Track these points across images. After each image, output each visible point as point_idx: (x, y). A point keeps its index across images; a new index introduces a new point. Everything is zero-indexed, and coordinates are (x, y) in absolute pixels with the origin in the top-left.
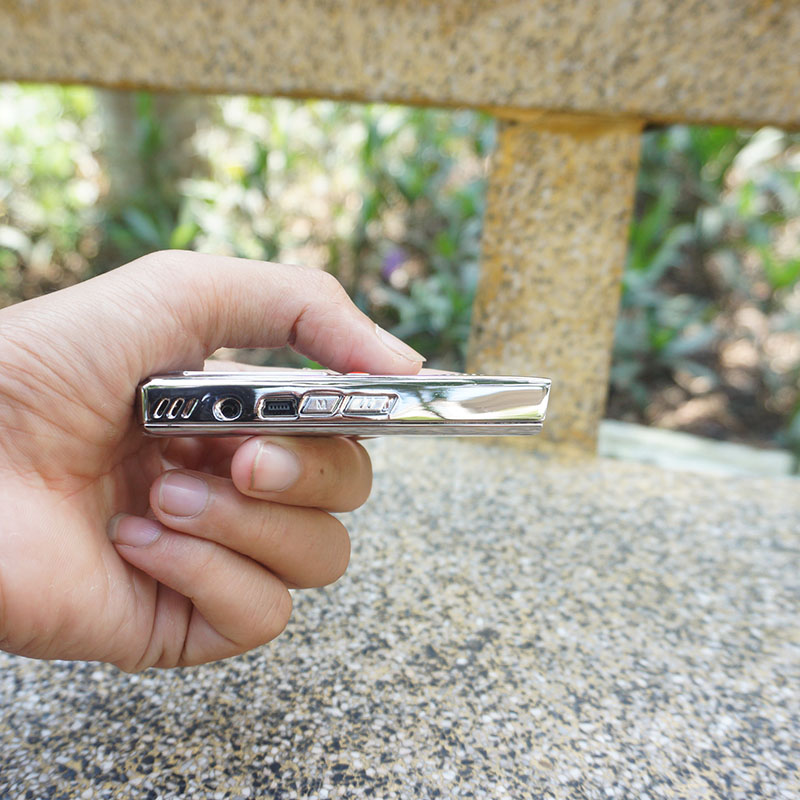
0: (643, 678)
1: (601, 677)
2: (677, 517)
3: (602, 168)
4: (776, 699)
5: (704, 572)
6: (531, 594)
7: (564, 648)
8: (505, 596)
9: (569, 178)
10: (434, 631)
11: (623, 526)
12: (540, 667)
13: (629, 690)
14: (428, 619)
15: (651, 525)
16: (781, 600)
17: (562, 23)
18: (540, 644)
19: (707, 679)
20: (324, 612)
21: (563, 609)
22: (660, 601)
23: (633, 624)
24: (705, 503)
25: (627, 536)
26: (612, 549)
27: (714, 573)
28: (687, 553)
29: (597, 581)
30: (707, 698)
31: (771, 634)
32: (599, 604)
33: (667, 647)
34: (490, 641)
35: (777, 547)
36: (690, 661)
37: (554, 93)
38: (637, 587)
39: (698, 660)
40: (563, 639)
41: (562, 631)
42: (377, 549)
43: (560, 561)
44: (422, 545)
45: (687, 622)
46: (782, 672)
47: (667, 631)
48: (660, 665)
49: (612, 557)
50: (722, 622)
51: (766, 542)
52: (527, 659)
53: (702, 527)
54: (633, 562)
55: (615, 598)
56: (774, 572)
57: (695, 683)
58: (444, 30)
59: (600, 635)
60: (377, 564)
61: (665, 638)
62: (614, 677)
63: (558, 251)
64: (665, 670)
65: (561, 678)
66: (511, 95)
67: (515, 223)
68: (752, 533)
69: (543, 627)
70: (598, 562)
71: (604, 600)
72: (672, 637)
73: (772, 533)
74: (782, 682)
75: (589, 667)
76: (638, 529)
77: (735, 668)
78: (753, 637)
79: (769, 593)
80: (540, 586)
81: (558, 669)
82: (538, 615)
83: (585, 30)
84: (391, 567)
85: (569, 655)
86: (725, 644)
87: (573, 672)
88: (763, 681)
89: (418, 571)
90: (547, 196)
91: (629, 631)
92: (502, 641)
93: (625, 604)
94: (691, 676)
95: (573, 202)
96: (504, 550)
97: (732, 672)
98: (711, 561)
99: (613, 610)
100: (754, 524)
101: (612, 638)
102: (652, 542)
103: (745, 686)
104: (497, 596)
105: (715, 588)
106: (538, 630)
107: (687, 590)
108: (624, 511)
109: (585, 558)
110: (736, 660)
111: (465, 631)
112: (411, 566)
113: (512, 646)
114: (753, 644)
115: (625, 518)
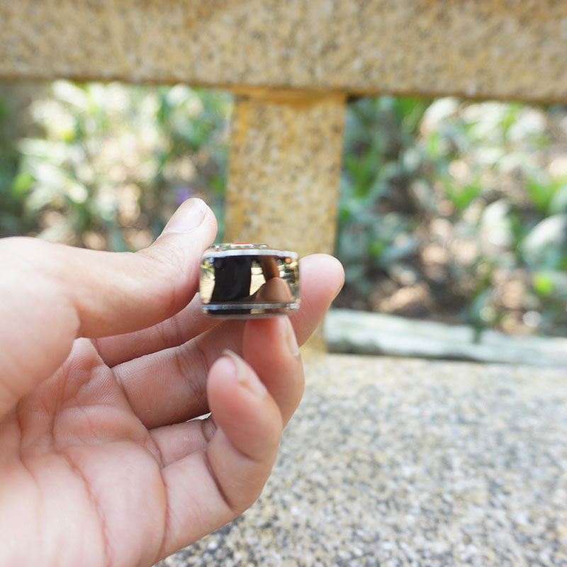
0: (359, 548)
1: (325, 550)
2: (385, 401)
3: (316, 131)
4: (464, 557)
5: (407, 447)
7: (296, 526)
9: (291, 140)
11: (344, 412)
12: (276, 545)
13: (348, 561)
15: (365, 410)
16: (466, 467)
17: (279, 19)
18: (277, 524)
19: (410, 543)
21: (297, 489)
22: (373, 476)
23: (352, 498)
24: (407, 387)
25: (347, 420)
26: (335, 433)
27: (414, 448)
28: (393, 431)
29: (324, 462)
30: (410, 561)
31: (459, 497)
32: (324, 482)
33: (379, 516)
34: (237, 525)
35: (462, 421)
36: (396, 529)
37: (275, 74)
38: (355, 464)
39: (403, 527)
40: (295, 517)
41: (295, 510)
43: (294, 446)
45: (394, 493)
46: (468, 531)
47: (379, 502)
48: (373, 534)
49: (335, 440)
50: (421, 490)
51: (453, 417)
52: (267, 538)
53: (404, 408)
54: (352, 442)
55: (337, 475)
56: (460, 443)
57: (400, 548)
58: (188, 25)
59: (325, 511)
61: (377, 509)
62: (336, 549)
63: (286, 198)
64: (376, 539)
65: (293, 554)
66: (242, 76)
67: (252, 176)
68: (442, 410)
69: (279, 507)
70: (325, 445)
71: (329, 478)
72: (383, 507)
73: (458, 409)
74: (468, 541)
75: (316, 541)
76: (355, 413)
77: (431, 532)
78: (445, 502)
79: (457, 462)
81: (291, 546)
82: (277, 497)
83: (297, 25)
85: (301, 532)
86: (424, 511)
87: (303, 547)
88: (453, 540)
90: (275, 154)
91: (349, 505)
92: (246, 523)
93: (345, 481)
94: (397, 542)
95: (295, 158)
97: (430, 535)
98: (412, 437)
99: (336, 487)
100: (443, 403)
101: (335, 512)
102: (366, 424)
103: (440, 547)
105: (416, 460)
106: (276, 511)
107: (394, 464)
108: (344, 399)
109: (314, 442)
110: (432, 524)
113: (254, 527)
114: (446, 508)
115: (346, 404)
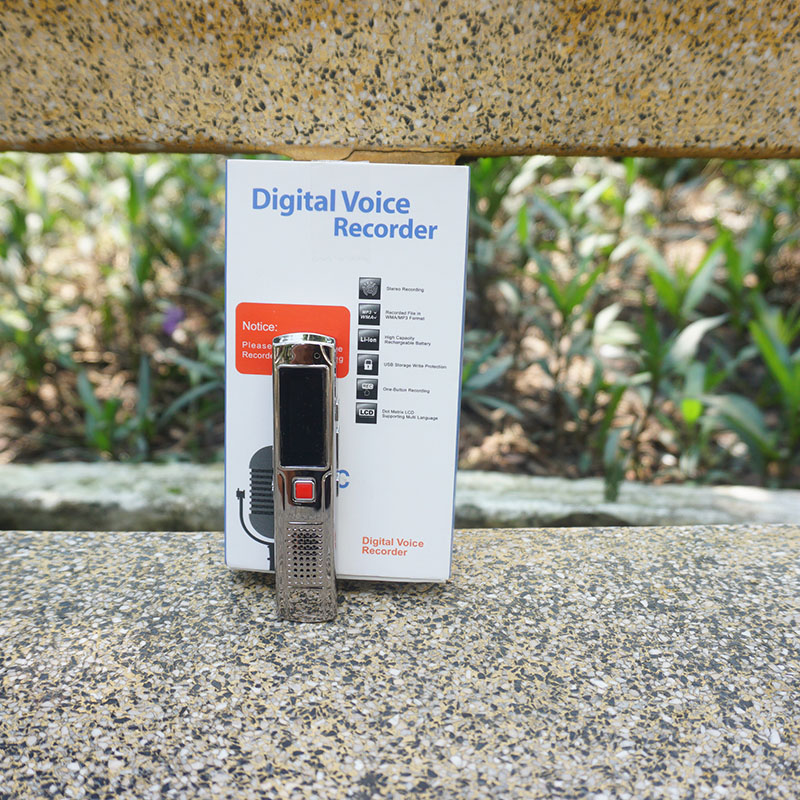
5: (592, 650)
6: (410, 715)
7: (465, 783)
8: (381, 723)
10: (307, 789)
14: (297, 774)
16: (680, 672)
18: (436, 783)
19: (633, 792)
20: (166, 788)
21: (449, 728)
27: (600, 647)
29: (480, 684)
32: (490, 715)
33: (578, 757)
34: (378, 791)
36: (606, 770)
38: (525, 684)
39: (616, 768)
40: (460, 770)
41: (456, 760)
42: (216, 684)
44: (270, 671)
46: (707, 764)
48: (577, 784)
49: (489, 650)
51: (646, 603)
55: (505, 702)
59: (501, 756)
60: (221, 706)
61: (573, 746)
64: (584, 789)
69: (434, 758)
70: (475, 660)
71: (495, 707)
72: (580, 743)
74: (711, 778)
77: (657, 770)
78: (664, 725)
79: (666, 666)
80: (418, 702)
82: (425, 743)
84: (238, 707)
85: (473, 791)
88: (692, 782)
89: (272, 708)
91: (530, 743)
92: (390, 786)
94: (614, 791)
96: (368, 661)
97: (656, 775)
101: (515, 757)
104: (372, 725)
106: (430, 764)
107: (579, 678)
110: (656, 760)
111: (344, 781)
112: (262, 703)
113: (403, 792)
